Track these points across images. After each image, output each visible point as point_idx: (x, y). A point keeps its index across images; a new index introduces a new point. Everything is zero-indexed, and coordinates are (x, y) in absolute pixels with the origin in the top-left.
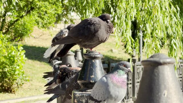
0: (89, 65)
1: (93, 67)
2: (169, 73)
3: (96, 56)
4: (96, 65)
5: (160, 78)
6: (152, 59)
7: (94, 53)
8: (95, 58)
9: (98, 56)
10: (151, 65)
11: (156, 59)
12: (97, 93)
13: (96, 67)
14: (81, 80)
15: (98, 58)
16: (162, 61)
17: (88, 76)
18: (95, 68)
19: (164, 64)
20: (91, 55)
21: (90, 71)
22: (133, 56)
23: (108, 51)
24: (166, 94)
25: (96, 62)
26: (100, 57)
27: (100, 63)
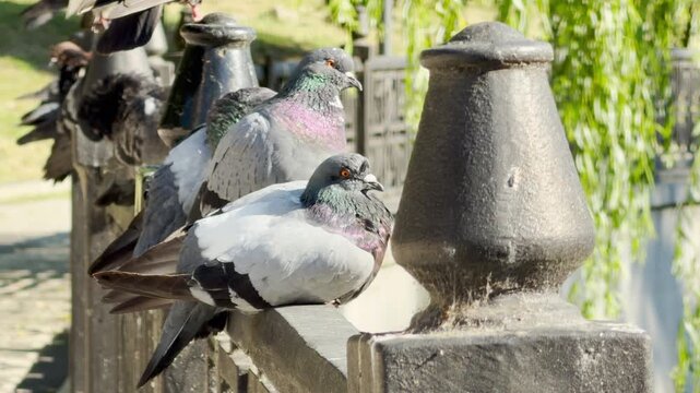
0: (204, 68)
1: (218, 76)
2: (529, 98)
3: (231, 32)
4: (231, 69)
5: (495, 118)
6: (461, 45)
7: (222, 21)
8: (225, 41)
9: (239, 32)
10: (461, 70)
11: (476, 45)
12: (231, 176)
13: (232, 75)
14: (171, 128)
15: (239, 40)
16: (500, 53)
17: (199, 110)
18: (227, 80)
19: (512, 62)
20: (210, 29)
21: (206, 90)
22: (356, 36)
23: (262, 17)
24: (517, 180)
25: (229, 59)
26: (245, 37)
27: (248, 61)
